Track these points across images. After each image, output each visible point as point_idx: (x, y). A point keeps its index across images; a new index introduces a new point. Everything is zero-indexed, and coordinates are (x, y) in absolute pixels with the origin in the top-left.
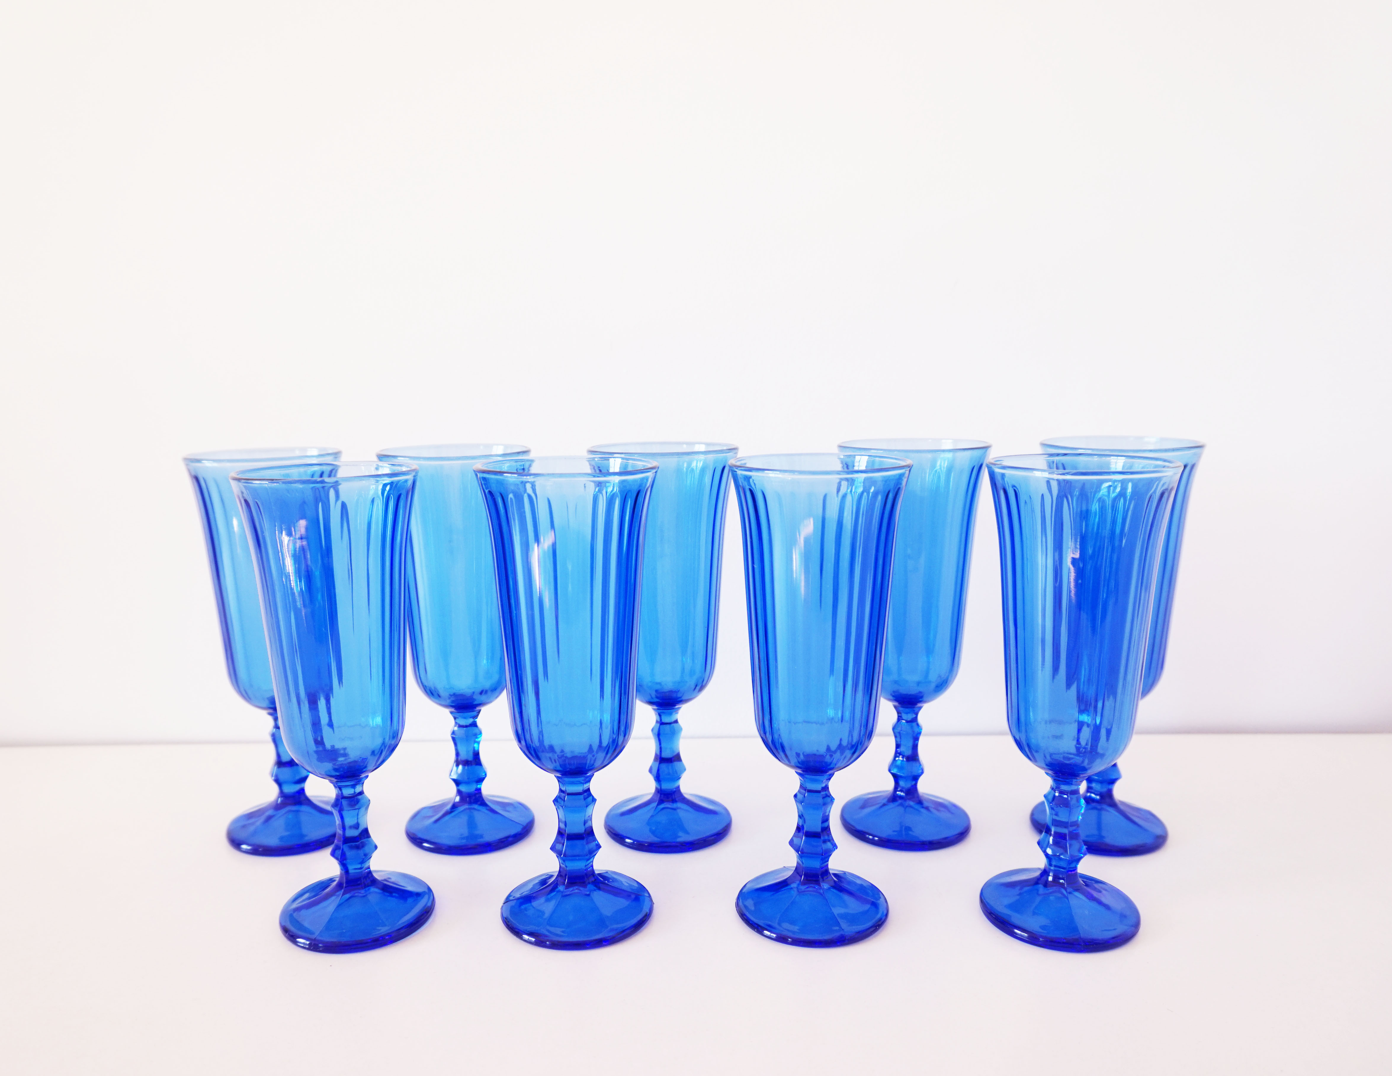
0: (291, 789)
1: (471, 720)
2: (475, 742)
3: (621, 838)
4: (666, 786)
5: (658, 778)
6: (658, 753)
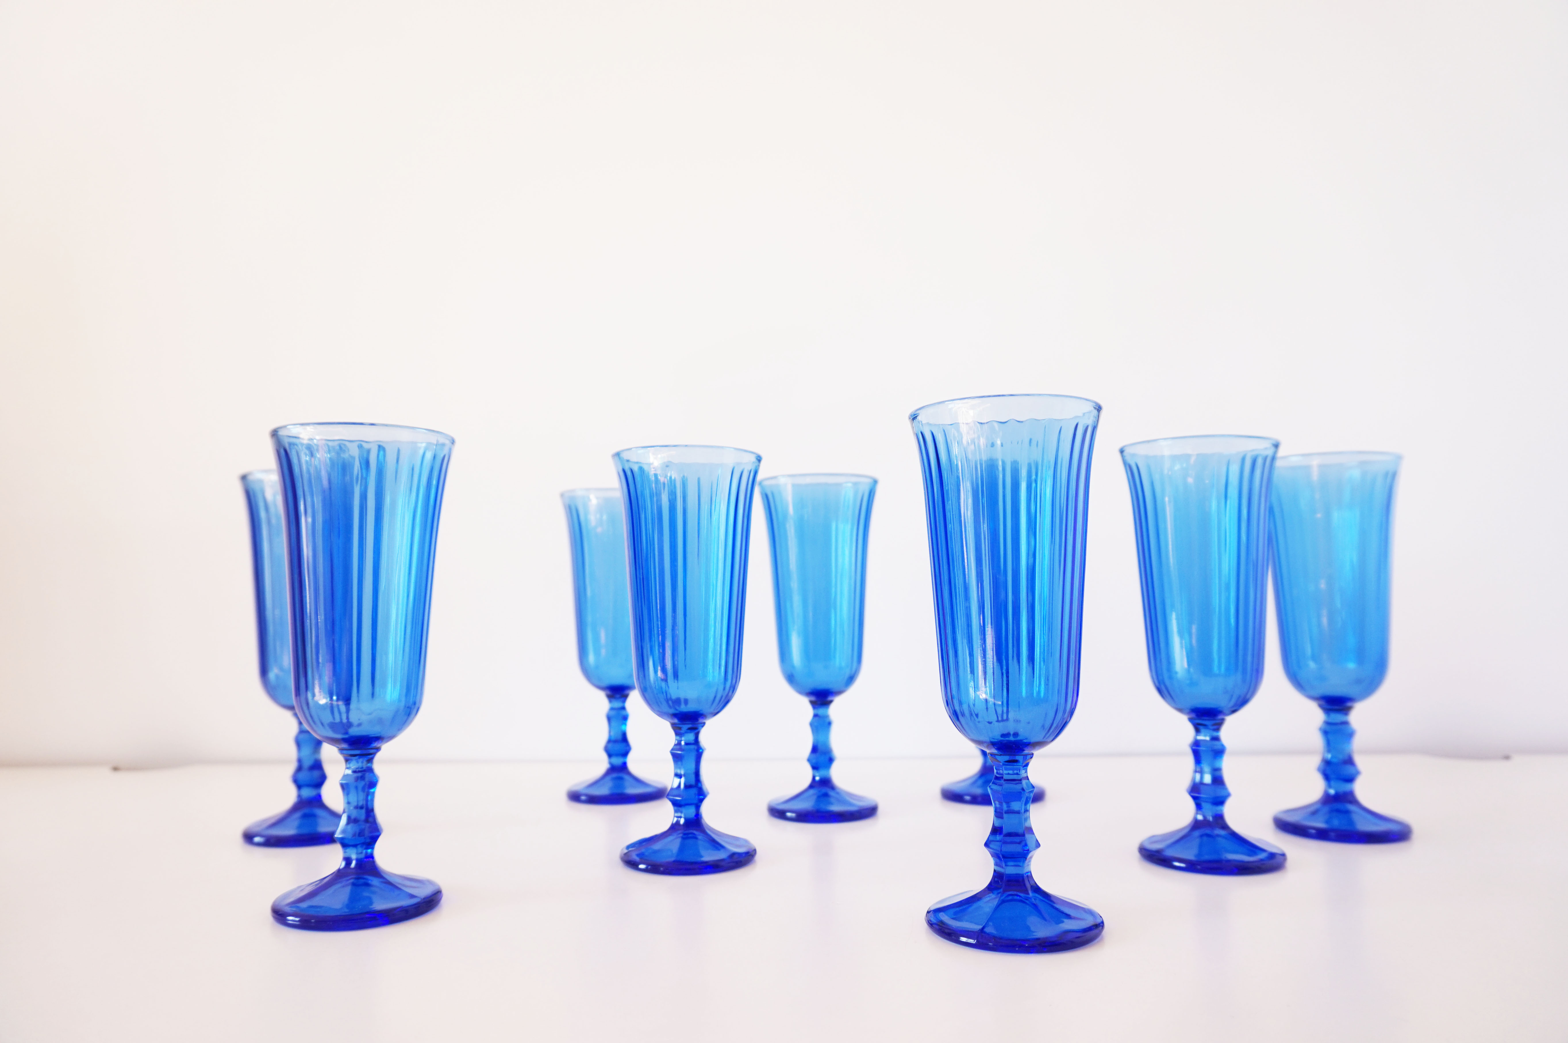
5: (815, 768)
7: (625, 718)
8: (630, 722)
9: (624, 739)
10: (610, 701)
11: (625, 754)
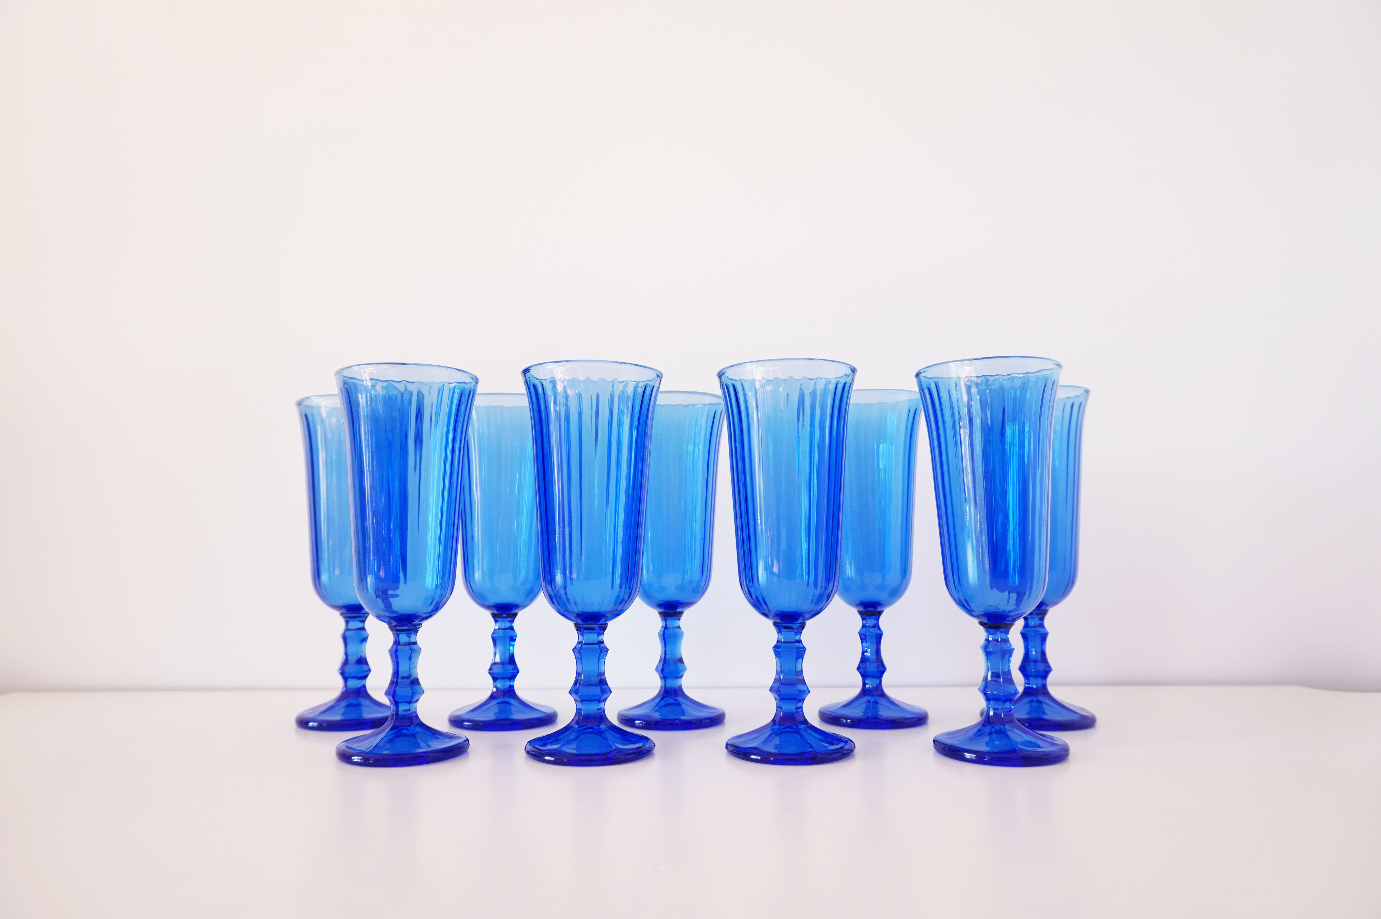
0: (353, 684)
1: (508, 625)
2: (510, 645)
3: (632, 721)
4: (671, 683)
5: (664, 678)
6: (663, 657)
7: (513, 639)
8: (517, 643)
9: (511, 660)
10: (496, 621)
11: (513, 677)
